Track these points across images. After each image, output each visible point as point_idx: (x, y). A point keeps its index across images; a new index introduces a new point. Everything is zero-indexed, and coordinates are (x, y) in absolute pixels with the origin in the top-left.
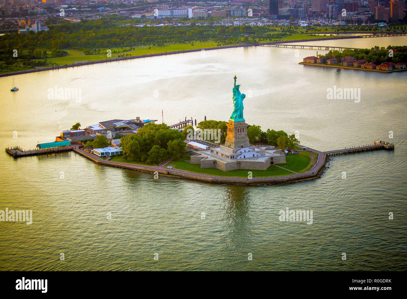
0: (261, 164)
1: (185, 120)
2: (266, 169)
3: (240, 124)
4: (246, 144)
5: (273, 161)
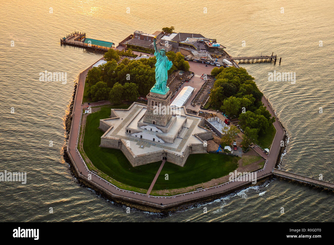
1: (272, 55)
2: (138, 165)
3: (156, 96)
4: (160, 122)
5: (166, 156)
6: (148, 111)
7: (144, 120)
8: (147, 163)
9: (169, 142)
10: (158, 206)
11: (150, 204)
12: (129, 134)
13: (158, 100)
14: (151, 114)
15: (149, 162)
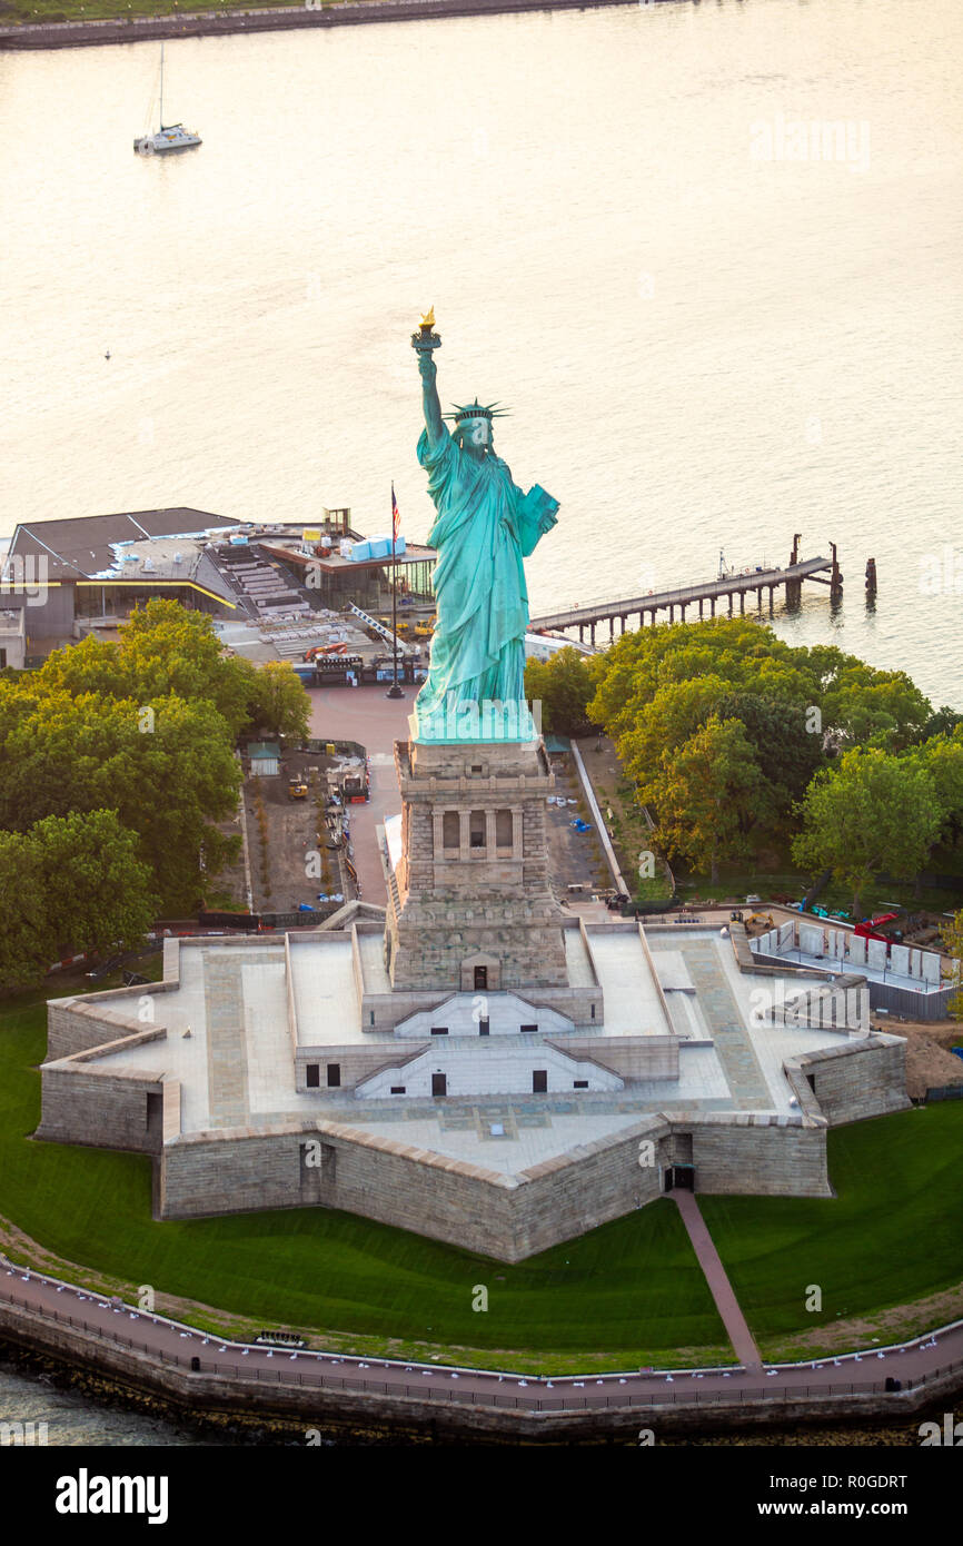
0: (487, 1199)
1: (794, 556)
2: (537, 1249)
3: (469, 769)
4: (526, 961)
5: (691, 1161)
6: (425, 901)
7: (403, 976)
8: (584, 1229)
9: (644, 1074)
10: (872, 1401)
11: (813, 1405)
12: (330, 1097)
13: (496, 792)
14: (450, 916)
15: (592, 1221)
